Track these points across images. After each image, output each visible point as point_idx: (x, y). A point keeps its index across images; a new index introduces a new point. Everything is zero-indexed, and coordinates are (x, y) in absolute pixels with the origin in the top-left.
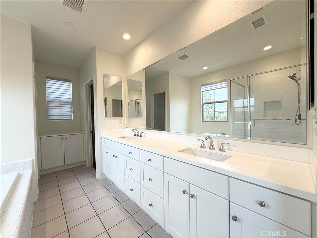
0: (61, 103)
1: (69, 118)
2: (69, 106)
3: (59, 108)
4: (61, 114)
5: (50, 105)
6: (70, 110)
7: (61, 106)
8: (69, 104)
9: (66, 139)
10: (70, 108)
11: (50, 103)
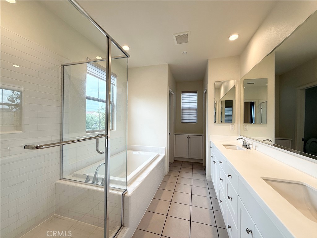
0: (190, 110)
1: (195, 121)
2: (195, 112)
3: (188, 114)
4: (190, 119)
5: (183, 112)
6: (195, 115)
7: (190, 112)
8: (195, 110)
9: (190, 138)
10: (195, 114)
11: (183, 110)
